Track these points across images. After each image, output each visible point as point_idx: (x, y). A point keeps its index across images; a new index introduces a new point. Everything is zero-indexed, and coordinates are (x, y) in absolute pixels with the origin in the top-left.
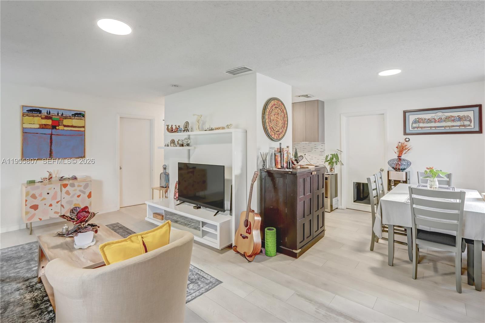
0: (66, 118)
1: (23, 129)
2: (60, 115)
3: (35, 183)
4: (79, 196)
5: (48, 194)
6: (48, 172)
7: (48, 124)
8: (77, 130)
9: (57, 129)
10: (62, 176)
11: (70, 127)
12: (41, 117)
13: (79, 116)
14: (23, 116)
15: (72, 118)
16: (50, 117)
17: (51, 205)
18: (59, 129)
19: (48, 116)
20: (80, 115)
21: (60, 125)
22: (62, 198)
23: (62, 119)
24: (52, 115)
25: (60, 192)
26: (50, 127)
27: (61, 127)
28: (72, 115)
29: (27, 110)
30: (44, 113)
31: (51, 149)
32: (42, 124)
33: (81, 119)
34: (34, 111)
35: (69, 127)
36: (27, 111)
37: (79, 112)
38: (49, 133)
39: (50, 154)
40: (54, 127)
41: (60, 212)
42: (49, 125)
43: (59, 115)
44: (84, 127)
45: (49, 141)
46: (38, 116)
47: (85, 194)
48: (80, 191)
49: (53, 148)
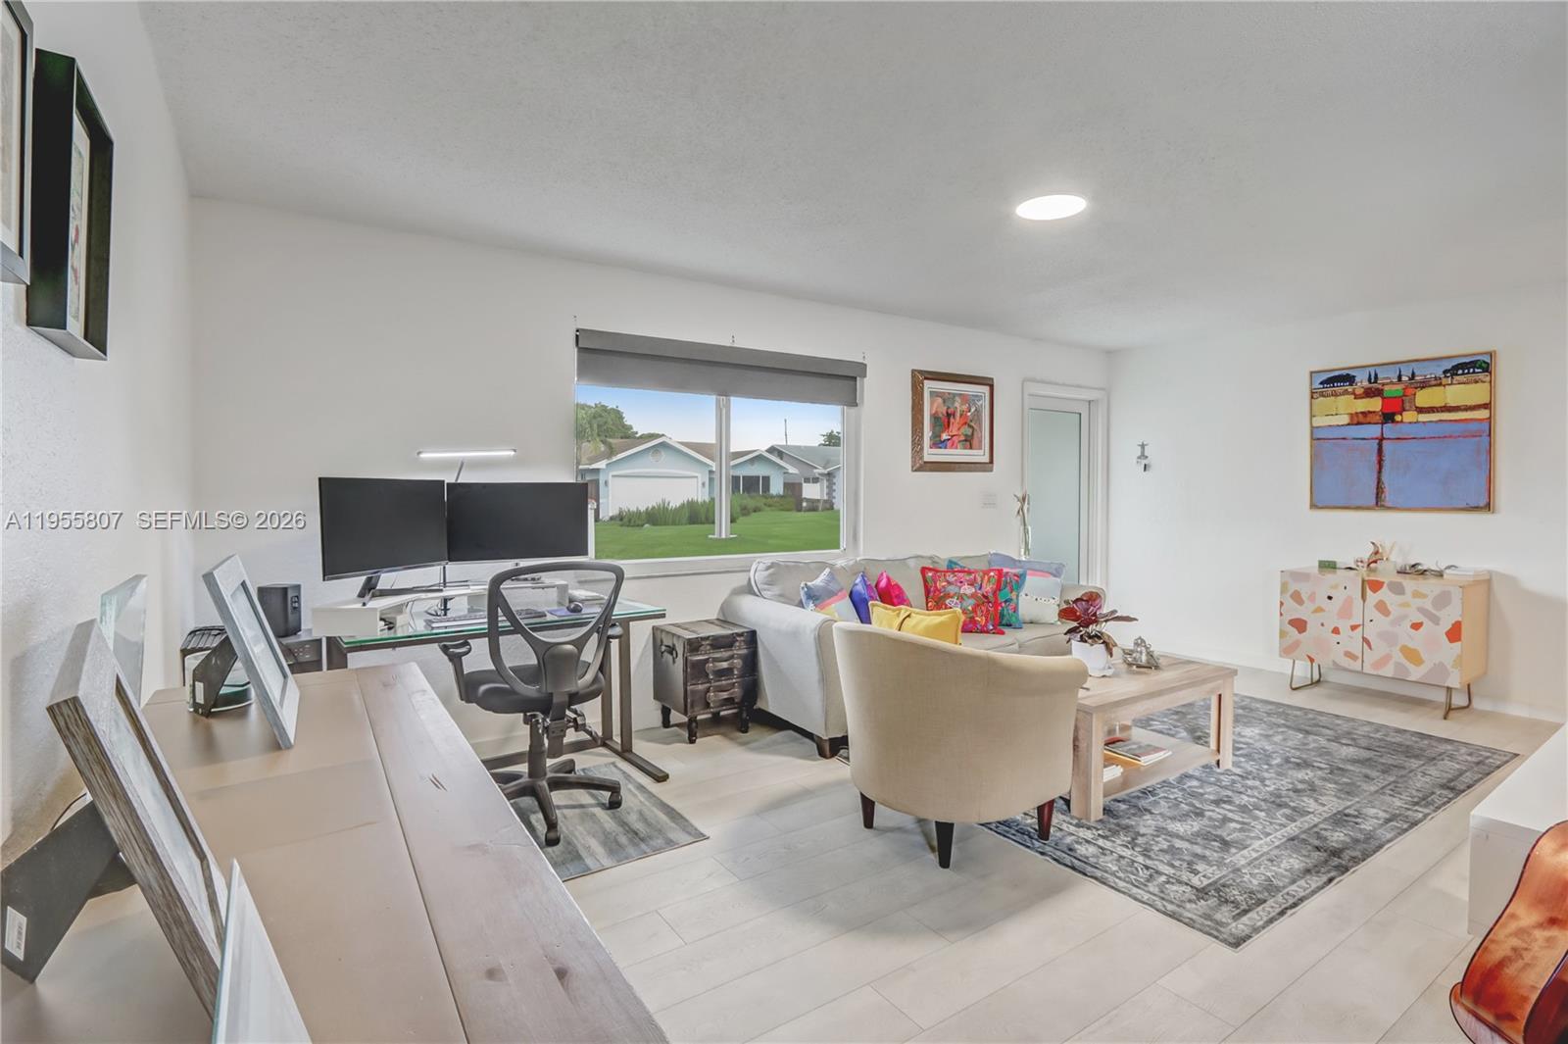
0: (1425, 385)
1: (1313, 428)
2: (1407, 379)
3: (1335, 568)
4: (1416, 626)
5: (1330, 598)
6: (1373, 543)
7: (1371, 410)
8: (1463, 418)
9: (1398, 422)
10: (1413, 563)
11: (1438, 412)
12: (1353, 393)
13: (1468, 373)
14: (1312, 397)
15: (1444, 381)
16: (1377, 389)
17: (1336, 631)
18: (1402, 421)
19: (1370, 389)
20: (1476, 367)
21: (1404, 410)
22: (1367, 620)
23: (1411, 391)
24: (1383, 385)
25: (1362, 602)
26: (1378, 417)
27: (1409, 416)
28: (1445, 372)
29: (1321, 380)
30: (1362, 380)
31: (1379, 481)
32: (1357, 413)
33: (1476, 382)
34: (1337, 381)
35: (1434, 412)
36: (1321, 383)
37: (1467, 360)
38: (1375, 436)
39: (1377, 494)
40: (1388, 417)
41: (1360, 655)
42: (1374, 412)
43: (1404, 378)
44: (1486, 406)
45: (1374, 458)
46: (1346, 392)
47: (1438, 624)
48: (1422, 610)
49: (1385, 478)
